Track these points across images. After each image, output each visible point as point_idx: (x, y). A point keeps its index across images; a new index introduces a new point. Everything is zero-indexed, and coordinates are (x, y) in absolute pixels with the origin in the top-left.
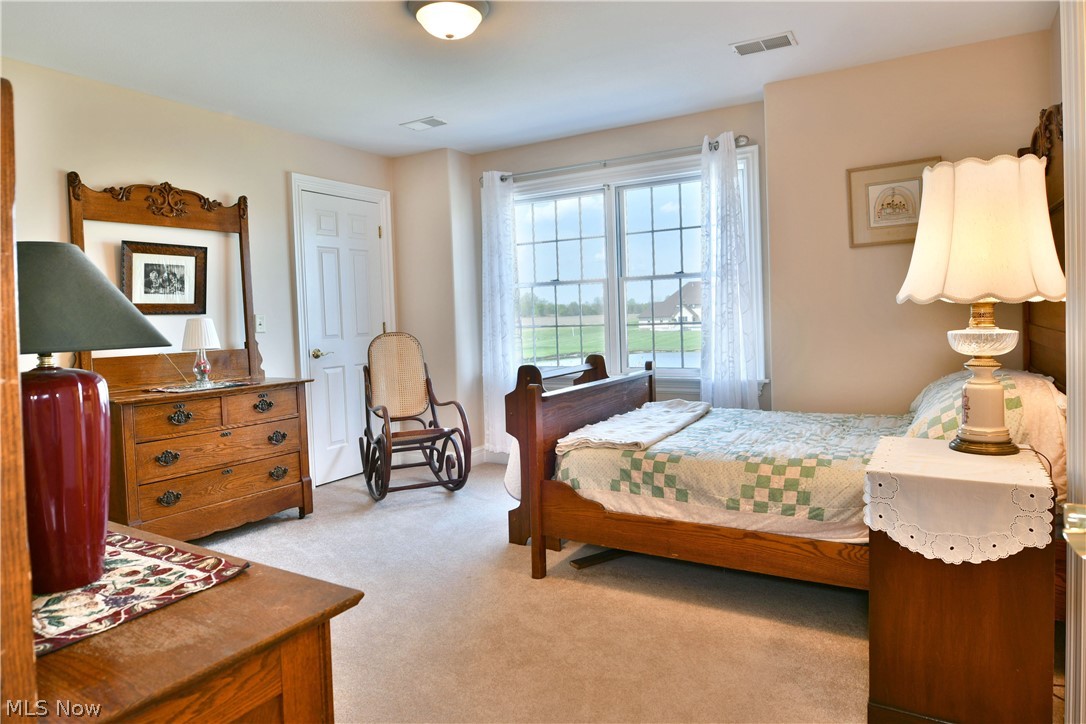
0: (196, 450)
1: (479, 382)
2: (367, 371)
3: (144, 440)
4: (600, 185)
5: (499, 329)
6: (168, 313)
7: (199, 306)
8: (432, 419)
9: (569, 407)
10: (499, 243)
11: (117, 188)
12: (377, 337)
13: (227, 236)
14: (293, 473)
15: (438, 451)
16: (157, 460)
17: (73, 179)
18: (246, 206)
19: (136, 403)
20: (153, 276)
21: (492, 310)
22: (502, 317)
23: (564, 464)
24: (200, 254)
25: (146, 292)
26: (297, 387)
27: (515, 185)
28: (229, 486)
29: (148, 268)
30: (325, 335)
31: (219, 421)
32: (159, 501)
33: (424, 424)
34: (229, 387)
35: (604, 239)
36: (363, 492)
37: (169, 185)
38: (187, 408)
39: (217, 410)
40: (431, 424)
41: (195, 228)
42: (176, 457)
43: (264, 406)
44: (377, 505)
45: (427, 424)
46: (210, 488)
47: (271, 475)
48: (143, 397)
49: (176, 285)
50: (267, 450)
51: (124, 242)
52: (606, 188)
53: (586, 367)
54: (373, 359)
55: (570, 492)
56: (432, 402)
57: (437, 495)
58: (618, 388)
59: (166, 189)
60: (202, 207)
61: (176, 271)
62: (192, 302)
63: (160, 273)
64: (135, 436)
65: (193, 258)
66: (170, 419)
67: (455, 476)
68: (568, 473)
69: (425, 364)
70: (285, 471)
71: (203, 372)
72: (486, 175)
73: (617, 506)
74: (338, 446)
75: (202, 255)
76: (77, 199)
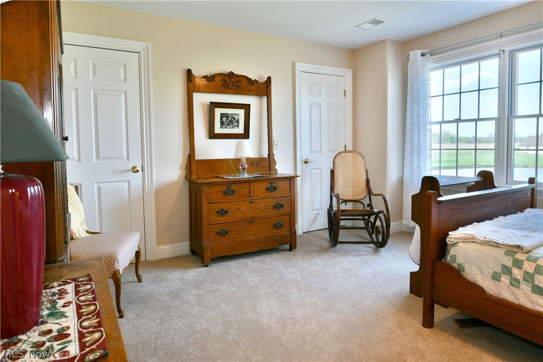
0: (237, 209)
1: (401, 182)
2: (332, 172)
3: (212, 202)
4: (497, 51)
5: (416, 150)
6: (231, 138)
7: (246, 135)
8: (369, 203)
9: (459, 208)
10: (419, 96)
11: (209, 76)
12: (339, 153)
13: (261, 98)
14: (287, 226)
15: (371, 222)
16: (218, 212)
17: (189, 72)
18: (270, 82)
19: (208, 183)
20: (224, 119)
21: (412, 138)
22: (418, 143)
23: (452, 251)
24: (247, 108)
25: (221, 128)
26: (291, 180)
27: (431, 58)
28: (253, 229)
29: (222, 115)
30: (311, 151)
31: (248, 195)
32: (218, 233)
33: (364, 205)
34: (256, 177)
35: (497, 89)
36: (326, 240)
37: (233, 73)
38: (233, 187)
39: (248, 189)
40: (368, 206)
41: (244, 94)
42: (226, 212)
43: (272, 189)
44: (332, 250)
45: (366, 206)
46: (243, 229)
47: (275, 226)
48: (214, 180)
49: (235, 124)
50: (273, 212)
51: (211, 102)
52: (501, 52)
53: (477, 179)
54: (336, 165)
55: (456, 274)
56: (370, 192)
57: (368, 249)
58: (503, 197)
59: (231, 74)
60: (249, 83)
61: (235, 116)
62: (243, 132)
63: (227, 118)
64: (208, 200)
65: (244, 110)
66: (224, 192)
67: (380, 240)
68: (455, 258)
69: (367, 170)
70: (282, 225)
71: (244, 169)
72: (412, 53)
73: (497, 293)
74: (316, 212)
75: (248, 109)
76: (191, 82)
